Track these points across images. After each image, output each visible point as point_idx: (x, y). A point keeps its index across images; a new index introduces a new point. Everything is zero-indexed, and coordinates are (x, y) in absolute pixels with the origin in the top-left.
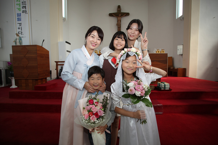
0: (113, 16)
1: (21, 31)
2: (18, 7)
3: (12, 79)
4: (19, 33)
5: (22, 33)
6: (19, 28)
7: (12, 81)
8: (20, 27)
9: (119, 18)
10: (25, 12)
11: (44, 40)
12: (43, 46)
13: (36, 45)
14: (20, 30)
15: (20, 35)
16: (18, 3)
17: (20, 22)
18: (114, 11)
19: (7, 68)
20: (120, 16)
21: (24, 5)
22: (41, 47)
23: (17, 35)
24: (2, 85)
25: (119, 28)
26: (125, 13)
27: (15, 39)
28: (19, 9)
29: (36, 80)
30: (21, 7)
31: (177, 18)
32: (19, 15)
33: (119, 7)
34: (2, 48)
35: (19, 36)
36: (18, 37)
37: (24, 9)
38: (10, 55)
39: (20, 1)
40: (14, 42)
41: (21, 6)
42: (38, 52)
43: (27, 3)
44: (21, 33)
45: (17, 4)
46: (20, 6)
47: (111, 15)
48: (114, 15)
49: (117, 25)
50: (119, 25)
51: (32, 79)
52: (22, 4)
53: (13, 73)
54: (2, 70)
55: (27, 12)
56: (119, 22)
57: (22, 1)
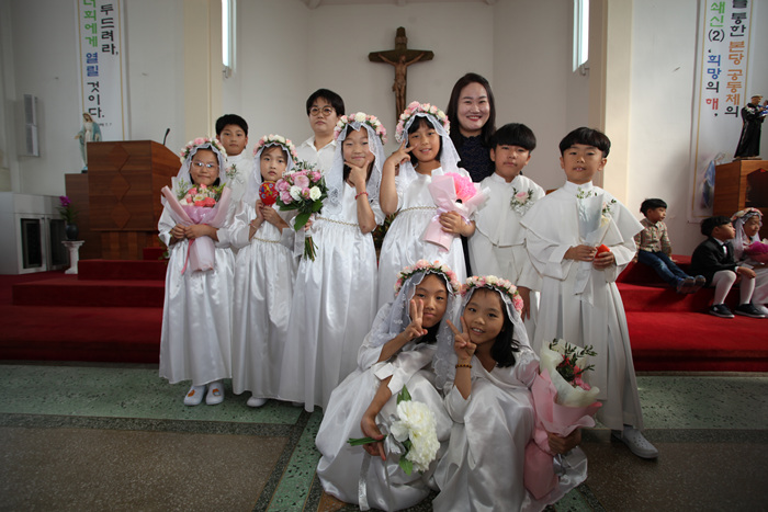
0: (382, 61)
1: (97, 106)
2: (89, 33)
3: (71, 246)
4: (93, 112)
5: (99, 111)
6: (92, 98)
7: (72, 254)
8: (95, 94)
9: (399, 68)
10: (110, 49)
11: (168, 130)
12: (166, 145)
13: (149, 142)
14: (94, 104)
15: (95, 118)
16: (91, 21)
17: (94, 79)
18: (385, 44)
19: (59, 218)
20: (404, 63)
21: (109, 30)
22: (163, 147)
23: (87, 118)
24: (40, 266)
25: (400, 98)
26: (421, 52)
27: (81, 129)
28: (93, 41)
30: (99, 35)
31: (575, 68)
32: (92, 58)
33: (401, 32)
34: (39, 156)
35: (91, 120)
36: (88, 125)
38: (67, 176)
39: (94, 17)
40: (78, 140)
41: (100, 31)
42: (155, 160)
43: (116, 23)
44: (96, 111)
45: (87, 27)
46: (95, 31)
47: (375, 57)
48: (384, 58)
49: (394, 90)
50: (400, 90)
51: (138, 232)
52: (100, 24)
53: (74, 229)
54: (42, 222)
55: (115, 50)
56: (399, 81)
57: (103, 15)
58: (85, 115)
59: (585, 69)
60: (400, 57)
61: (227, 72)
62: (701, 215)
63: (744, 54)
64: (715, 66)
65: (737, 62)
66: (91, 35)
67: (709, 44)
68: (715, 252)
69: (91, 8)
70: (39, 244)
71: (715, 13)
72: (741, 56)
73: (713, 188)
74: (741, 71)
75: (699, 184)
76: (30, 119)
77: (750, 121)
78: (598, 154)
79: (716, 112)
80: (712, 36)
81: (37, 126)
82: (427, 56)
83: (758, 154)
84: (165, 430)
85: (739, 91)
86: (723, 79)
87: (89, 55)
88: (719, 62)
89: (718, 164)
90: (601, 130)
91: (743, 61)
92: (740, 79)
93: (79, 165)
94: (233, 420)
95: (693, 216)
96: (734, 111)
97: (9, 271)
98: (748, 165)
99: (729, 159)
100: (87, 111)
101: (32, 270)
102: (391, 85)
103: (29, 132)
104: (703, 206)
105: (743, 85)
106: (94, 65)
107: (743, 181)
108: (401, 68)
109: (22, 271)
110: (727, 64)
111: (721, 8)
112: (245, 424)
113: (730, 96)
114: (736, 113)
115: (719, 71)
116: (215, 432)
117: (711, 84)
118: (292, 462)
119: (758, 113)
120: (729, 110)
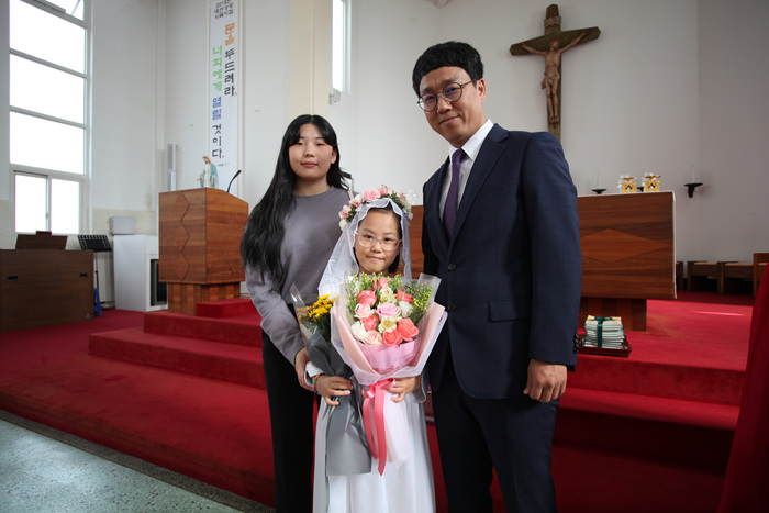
0: (527, 53)
1: (218, 148)
2: (215, 80)
4: (215, 153)
5: (221, 151)
6: (215, 140)
8: (218, 136)
9: (549, 58)
10: (231, 91)
11: (239, 172)
12: (230, 192)
14: (216, 146)
15: (215, 161)
16: (217, 68)
17: (217, 122)
18: (531, 29)
20: (556, 50)
21: (230, 73)
23: (207, 161)
25: (551, 96)
26: (580, 31)
27: (202, 172)
28: (218, 86)
29: (203, 286)
30: (223, 79)
32: (217, 102)
33: (553, 11)
35: (210, 162)
36: (207, 167)
37: (229, 84)
39: (220, 63)
40: (199, 183)
41: (224, 75)
42: (211, 207)
43: (236, 66)
44: (218, 153)
45: (215, 74)
46: (220, 76)
47: (518, 50)
48: (529, 49)
49: (544, 86)
50: (551, 86)
51: (195, 285)
52: (224, 69)
55: (235, 92)
56: (550, 74)
57: (227, 60)
58: (205, 158)
60: (552, 43)
66: (217, 81)
69: (217, 56)
76: (170, 166)
81: (177, 171)
82: (590, 35)
87: (214, 100)
97: (140, 309)
100: (211, 153)
101: (157, 308)
102: (541, 81)
103: (170, 176)
108: (553, 57)
109: (149, 309)
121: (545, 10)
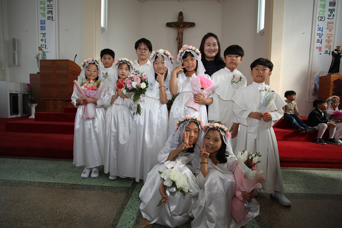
0: (172, 27)
1: (44, 44)
2: (42, 11)
3: (32, 106)
4: (43, 46)
5: (46, 46)
6: (42, 40)
7: (32, 109)
8: (44, 38)
9: (179, 30)
10: (51, 18)
11: (76, 55)
12: (75, 62)
13: (68, 60)
16: (42, 6)
17: (43, 32)
18: (174, 19)
19: (27, 93)
20: (182, 28)
21: (51, 10)
22: (73, 62)
23: (40, 49)
24: (18, 114)
25: (180, 43)
27: (37, 54)
28: (44, 15)
30: (46, 12)
31: (258, 32)
32: (43, 22)
33: (181, 14)
34: (18, 66)
35: (42, 50)
36: (41, 52)
38: (31, 75)
39: (44, 4)
40: (36, 59)
41: (47, 10)
42: (70, 68)
43: (54, 7)
44: (44, 46)
45: (41, 8)
46: (44, 10)
47: (169, 25)
48: (173, 25)
49: (177, 39)
50: (180, 40)
51: (62, 100)
52: (46, 7)
53: (33, 98)
54: (19, 95)
55: (53, 19)
56: (180, 36)
57: (48, 3)
58: (39, 47)
59: (262, 32)
60: (180, 25)
61: (103, 30)
62: (313, 99)
63: (334, 27)
64: (320, 32)
65: (330, 30)
66: (43, 12)
67: (318, 23)
68: (318, 115)
70: (18, 105)
71: (321, 9)
72: (332, 28)
73: (318, 87)
74: (332, 35)
75: (312, 85)
76: (14, 49)
77: (336, 57)
78: (268, 70)
79: (320, 52)
80: (320, 19)
81: (18, 52)
83: (338, 72)
84: (72, 188)
85: (331, 44)
86: (324, 38)
87: (41, 21)
88: (322, 30)
89: (321, 76)
90: (269, 59)
91: (333, 30)
92: (332, 38)
93: (36, 70)
94: (103, 185)
95: (309, 99)
96: (329, 52)
97: (4, 116)
98: (334, 77)
99: (326, 74)
100: (40, 46)
101: (14, 116)
103: (14, 54)
104: (314, 95)
105: (333, 41)
106: (44, 25)
107: (332, 84)
108: (181, 30)
109: (10, 117)
110: (325, 32)
111: (324, 6)
112: (108, 186)
113: (327, 46)
114: (329, 53)
115: (322, 34)
116: (94, 190)
117: (318, 40)
118: (129, 204)
119: (339, 54)
120: (326, 52)
121: (178, 13)
